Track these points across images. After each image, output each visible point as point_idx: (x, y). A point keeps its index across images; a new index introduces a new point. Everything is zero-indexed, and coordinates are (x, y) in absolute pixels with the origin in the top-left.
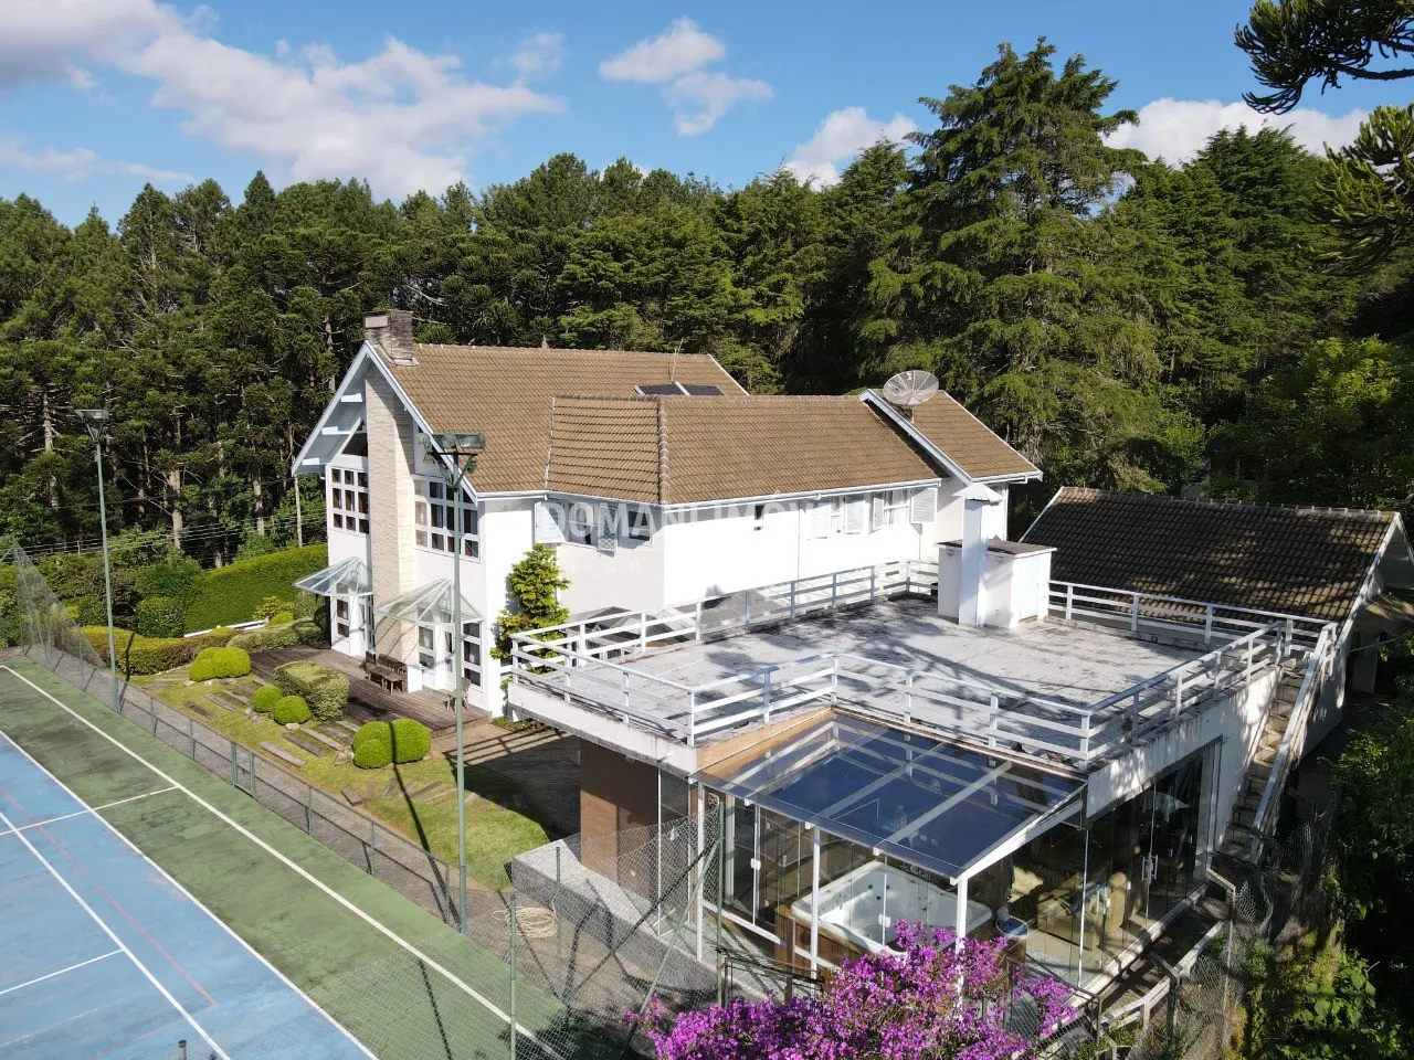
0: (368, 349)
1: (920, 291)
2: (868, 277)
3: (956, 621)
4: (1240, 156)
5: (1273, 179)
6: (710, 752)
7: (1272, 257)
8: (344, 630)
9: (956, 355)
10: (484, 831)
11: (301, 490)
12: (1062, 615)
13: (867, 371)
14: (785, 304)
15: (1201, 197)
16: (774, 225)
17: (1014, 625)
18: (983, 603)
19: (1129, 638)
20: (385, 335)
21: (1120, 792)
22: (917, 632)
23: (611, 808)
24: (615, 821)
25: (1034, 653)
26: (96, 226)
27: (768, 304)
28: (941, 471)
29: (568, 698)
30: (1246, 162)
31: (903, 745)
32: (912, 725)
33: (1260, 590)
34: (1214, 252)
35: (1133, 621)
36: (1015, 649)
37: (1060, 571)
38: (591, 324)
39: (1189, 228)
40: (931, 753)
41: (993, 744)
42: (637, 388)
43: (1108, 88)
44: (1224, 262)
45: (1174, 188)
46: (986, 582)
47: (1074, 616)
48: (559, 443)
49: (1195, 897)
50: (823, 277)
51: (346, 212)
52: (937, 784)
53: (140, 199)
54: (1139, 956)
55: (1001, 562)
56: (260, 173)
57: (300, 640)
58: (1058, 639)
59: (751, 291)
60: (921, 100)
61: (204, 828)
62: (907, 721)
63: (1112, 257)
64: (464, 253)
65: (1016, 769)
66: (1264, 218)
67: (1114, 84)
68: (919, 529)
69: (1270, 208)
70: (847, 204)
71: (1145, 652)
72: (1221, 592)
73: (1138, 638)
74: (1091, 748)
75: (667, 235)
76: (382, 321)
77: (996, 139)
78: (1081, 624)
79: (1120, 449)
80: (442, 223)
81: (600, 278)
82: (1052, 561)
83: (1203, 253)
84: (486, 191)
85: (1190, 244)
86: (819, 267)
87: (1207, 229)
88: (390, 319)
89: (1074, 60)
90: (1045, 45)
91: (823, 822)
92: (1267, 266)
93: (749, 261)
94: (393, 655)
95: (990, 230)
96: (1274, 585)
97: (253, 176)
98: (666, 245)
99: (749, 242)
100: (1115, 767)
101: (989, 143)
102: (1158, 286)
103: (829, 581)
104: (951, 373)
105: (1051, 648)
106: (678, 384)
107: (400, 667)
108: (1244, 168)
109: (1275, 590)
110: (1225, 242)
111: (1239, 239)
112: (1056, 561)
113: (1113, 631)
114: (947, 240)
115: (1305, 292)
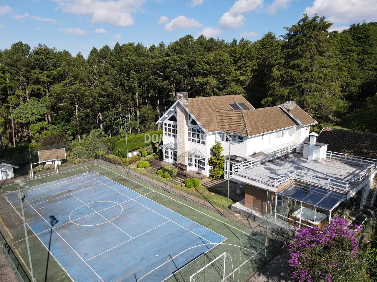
0: (178, 100)
1: (285, 76)
2: (272, 72)
3: (308, 159)
4: (358, 31)
5: (366, 37)
6: (278, 188)
7: (365, 57)
8: (167, 157)
9: (293, 91)
10: (220, 200)
11: (131, 119)
12: (329, 158)
13: (270, 93)
14: (247, 75)
15: (348, 42)
16: (245, 56)
17: (320, 161)
18: (314, 156)
19: (344, 163)
20: (182, 98)
21: (351, 196)
22: (302, 162)
23: (252, 197)
24: (253, 199)
25: (326, 167)
26: (80, 56)
27: (243, 75)
28: (297, 123)
29: (246, 178)
30: (360, 33)
31: (310, 187)
32: (312, 183)
33: (372, 153)
34: (351, 56)
35: (345, 160)
36: (322, 166)
37: (329, 149)
38: (203, 82)
39: (345, 50)
40: (317, 189)
41: (328, 187)
42: (229, 105)
43: (330, 24)
44: (353, 59)
45: (341, 40)
46: (314, 152)
47: (332, 158)
48: (219, 120)
49: (360, 213)
50: (256, 68)
51: (138, 52)
52: (317, 194)
53: (92, 51)
54: (352, 223)
55: (318, 148)
56: (117, 42)
57: (155, 159)
58: (330, 163)
59: (239, 72)
60: (284, 28)
61: (167, 200)
62: (311, 182)
63: (331, 67)
64: (170, 63)
65: (333, 192)
66: (364, 47)
67: (332, 24)
68: (291, 135)
69: (365, 44)
70: (261, 49)
71: (348, 166)
72: (362, 153)
73: (346, 163)
74: (348, 188)
75: (220, 60)
76: (182, 95)
77: (305, 40)
78: (333, 160)
79: (332, 113)
80: (160, 53)
81: (204, 70)
82: (327, 147)
83: (348, 57)
84: (169, 44)
85: (345, 54)
86: (255, 65)
87: (349, 50)
88: (184, 94)
89: (322, 17)
90: (316, 16)
91: (303, 201)
92: (364, 60)
93: (238, 64)
94: (182, 163)
95: (302, 62)
96: (373, 151)
97: (116, 43)
98: (220, 62)
99: (238, 60)
100: (351, 192)
101: (303, 41)
102: (342, 75)
103: (281, 151)
104: (292, 95)
105: (329, 166)
106: (236, 103)
107: (185, 166)
108: (359, 34)
109: (373, 153)
110: (354, 53)
111: (357, 52)
112: (328, 147)
113: (341, 162)
114: (291, 63)
115: (373, 66)
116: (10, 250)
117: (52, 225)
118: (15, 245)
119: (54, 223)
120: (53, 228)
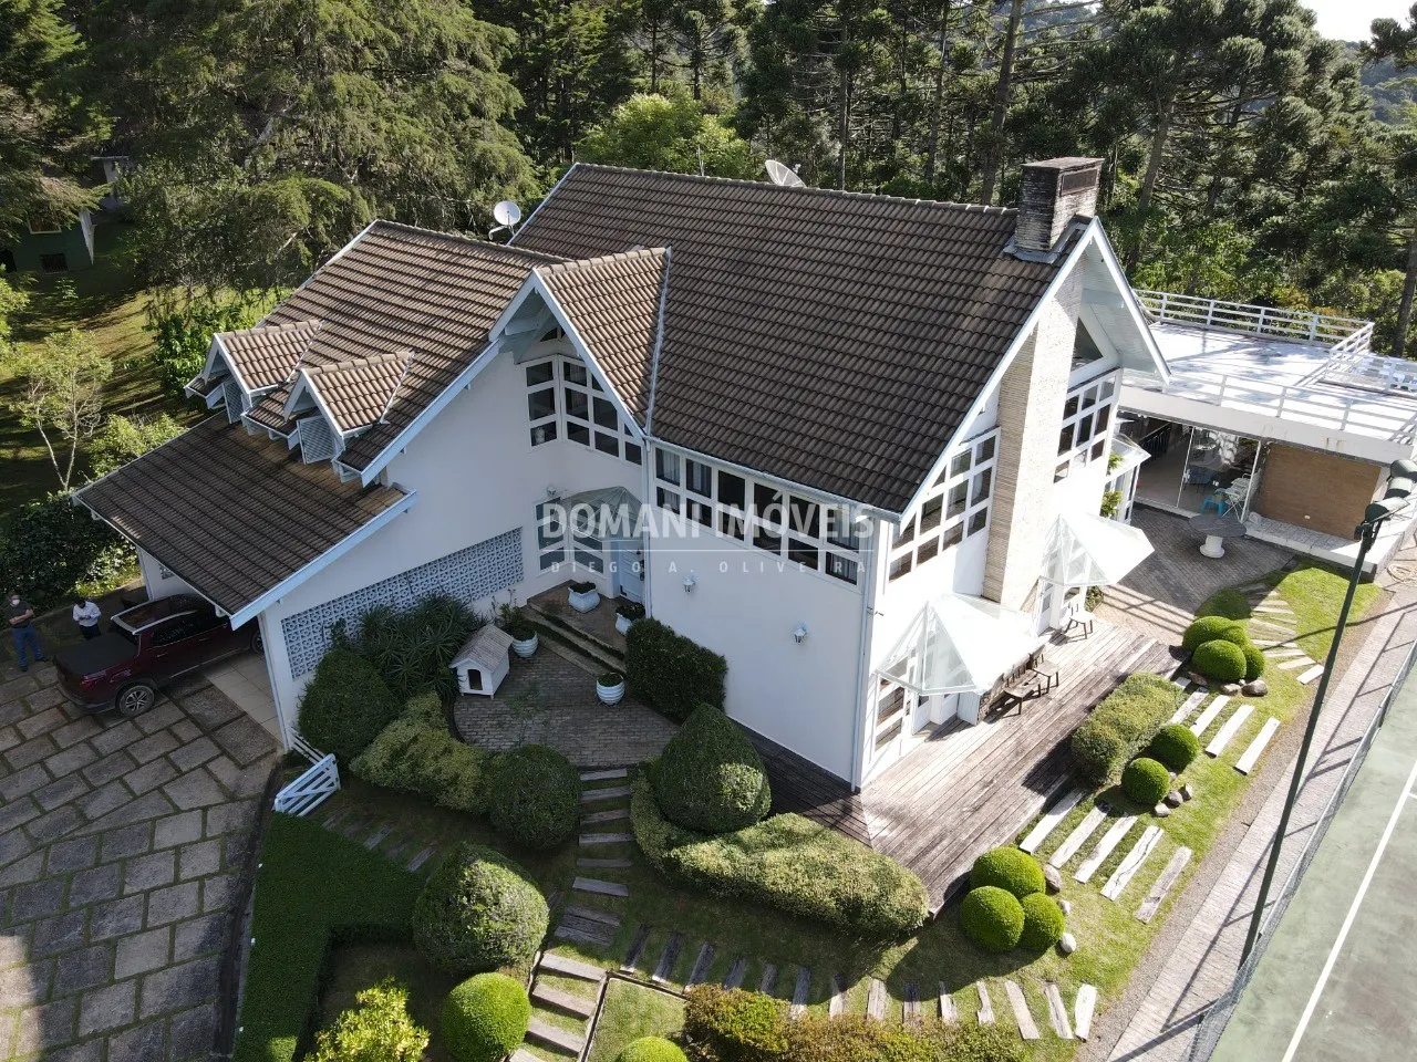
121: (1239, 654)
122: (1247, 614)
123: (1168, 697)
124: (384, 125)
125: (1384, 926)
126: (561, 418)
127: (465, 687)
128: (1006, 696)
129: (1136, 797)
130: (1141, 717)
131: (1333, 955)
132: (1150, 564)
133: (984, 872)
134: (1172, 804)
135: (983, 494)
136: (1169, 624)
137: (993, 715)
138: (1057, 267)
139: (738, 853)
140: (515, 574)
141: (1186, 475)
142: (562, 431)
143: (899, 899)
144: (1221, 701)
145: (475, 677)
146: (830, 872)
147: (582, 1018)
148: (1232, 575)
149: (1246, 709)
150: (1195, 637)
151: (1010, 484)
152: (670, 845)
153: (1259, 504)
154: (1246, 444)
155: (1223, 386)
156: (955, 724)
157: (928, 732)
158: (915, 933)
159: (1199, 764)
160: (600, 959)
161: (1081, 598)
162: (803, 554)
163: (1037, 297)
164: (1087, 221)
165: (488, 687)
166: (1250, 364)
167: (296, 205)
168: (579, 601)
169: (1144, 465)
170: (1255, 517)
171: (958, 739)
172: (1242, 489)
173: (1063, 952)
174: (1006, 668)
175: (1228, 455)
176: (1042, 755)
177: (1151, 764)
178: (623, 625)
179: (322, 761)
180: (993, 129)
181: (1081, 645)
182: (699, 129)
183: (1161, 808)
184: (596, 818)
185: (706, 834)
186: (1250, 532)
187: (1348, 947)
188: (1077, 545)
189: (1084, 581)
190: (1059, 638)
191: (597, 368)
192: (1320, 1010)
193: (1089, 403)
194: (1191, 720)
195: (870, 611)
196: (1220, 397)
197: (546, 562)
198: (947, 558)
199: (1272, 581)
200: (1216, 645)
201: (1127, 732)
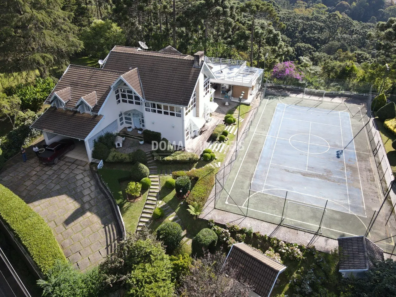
116: (373, 150)
117: (342, 151)
118: (370, 152)
119: (341, 151)
120: (343, 149)
121: (232, 119)
122: (233, 113)
123: (223, 126)
124: (53, 39)
125: (252, 148)
126: (121, 99)
127: (117, 147)
128: (202, 131)
129: (222, 140)
130: (220, 129)
131: (246, 153)
132: (218, 108)
133: (205, 152)
134: (226, 140)
135: (195, 101)
136: (222, 117)
137: (200, 134)
138: (201, 68)
139: (172, 157)
140: (117, 127)
141: (221, 92)
142: (121, 101)
143: (195, 157)
144: (231, 126)
145: (119, 145)
146: (185, 156)
147: (158, 181)
148: (230, 108)
149: (234, 127)
150: (226, 118)
151: (198, 99)
152: (163, 158)
153: (233, 95)
154: (230, 86)
155: (225, 77)
156: (195, 136)
157: (192, 138)
158: (198, 161)
159: (229, 135)
160: (157, 175)
161: (209, 115)
162: (172, 114)
163: (199, 73)
164: (204, 61)
165: (121, 146)
166: (228, 71)
167: (40, 60)
168: (129, 130)
169: (215, 92)
170: (233, 98)
171: (196, 138)
172: (230, 93)
173: (216, 159)
174: (201, 127)
175: (227, 87)
176: (208, 138)
177: (223, 136)
178: (140, 132)
179: (100, 162)
180: (174, 22)
181: (211, 122)
182: (112, 27)
183: (225, 141)
184: (148, 159)
185: (167, 156)
186: (232, 100)
187: (248, 152)
188: (207, 106)
189: (209, 112)
190: (207, 122)
191: (134, 90)
192: (245, 158)
193: (206, 85)
194: (227, 130)
195: (184, 120)
196: (225, 79)
197: (121, 124)
198: (192, 111)
199: (236, 108)
200: (229, 118)
201: (219, 132)
